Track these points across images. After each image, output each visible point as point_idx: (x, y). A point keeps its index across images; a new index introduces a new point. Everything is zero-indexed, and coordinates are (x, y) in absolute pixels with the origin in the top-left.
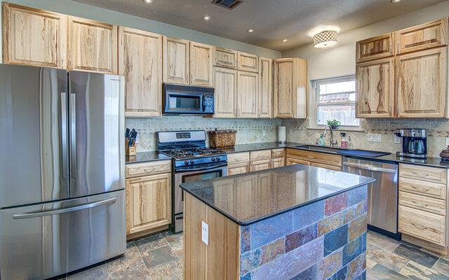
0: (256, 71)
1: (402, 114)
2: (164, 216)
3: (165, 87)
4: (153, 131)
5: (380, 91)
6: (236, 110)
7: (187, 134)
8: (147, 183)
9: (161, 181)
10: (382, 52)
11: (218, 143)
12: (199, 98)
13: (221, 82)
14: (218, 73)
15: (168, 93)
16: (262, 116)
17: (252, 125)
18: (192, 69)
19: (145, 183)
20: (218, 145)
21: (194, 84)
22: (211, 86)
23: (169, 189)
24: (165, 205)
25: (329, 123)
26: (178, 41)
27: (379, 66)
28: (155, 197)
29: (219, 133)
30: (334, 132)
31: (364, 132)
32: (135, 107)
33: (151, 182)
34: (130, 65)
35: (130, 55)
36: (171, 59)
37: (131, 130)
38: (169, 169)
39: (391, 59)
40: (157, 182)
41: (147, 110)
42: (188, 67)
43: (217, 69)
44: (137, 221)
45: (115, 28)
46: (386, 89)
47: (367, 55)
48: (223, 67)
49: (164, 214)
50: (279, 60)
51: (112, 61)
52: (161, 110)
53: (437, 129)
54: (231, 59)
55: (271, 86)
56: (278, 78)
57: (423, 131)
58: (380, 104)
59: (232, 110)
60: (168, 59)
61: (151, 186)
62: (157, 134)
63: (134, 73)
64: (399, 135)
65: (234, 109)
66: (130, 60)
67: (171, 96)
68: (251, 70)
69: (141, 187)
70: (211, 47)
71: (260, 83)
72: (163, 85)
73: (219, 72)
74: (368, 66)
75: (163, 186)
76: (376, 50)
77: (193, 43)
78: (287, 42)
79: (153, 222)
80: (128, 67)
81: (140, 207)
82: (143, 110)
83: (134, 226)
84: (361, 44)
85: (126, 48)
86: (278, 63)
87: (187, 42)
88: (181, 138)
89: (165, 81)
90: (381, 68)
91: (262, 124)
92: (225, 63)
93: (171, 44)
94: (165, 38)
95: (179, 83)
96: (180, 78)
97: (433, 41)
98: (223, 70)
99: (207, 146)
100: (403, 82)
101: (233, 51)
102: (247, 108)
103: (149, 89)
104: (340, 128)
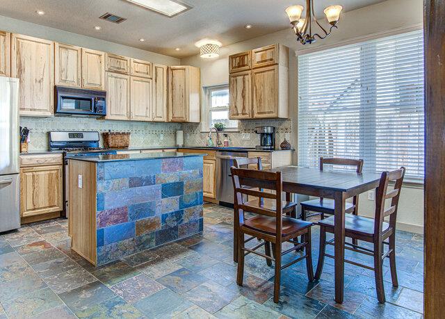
0: (149, 77)
1: (256, 116)
2: (56, 204)
3: (56, 89)
4: (45, 131)
5: (244, 97)
6: (129, 113)
7: (80, 135)
8: (40, 173)
9: (53, 172)
10: (244, 66)
11: (111, 143)
12: (90, 100)
13: (113, 87)
14: (110, 78)
15: (60, 95)
16: (156, 119)
17: (148, 128)
18: (83, 73)
19: (38, 173)
20: (111, 145)
21: (86, 86)
22: (103, 89)
23: (61, 179)
24: (56, 193)
25: (216, 126)
26: (71, 47)
27: (242, 77)
28: (47, 186)
29: (112, 134)
30: (220, 134)
31: (239, 132)
32: (28, 106)
33: (43, 173)
34: (22, 68)
35: (22, 60)
36: (63, 64)
37: (23, 128)
38: (61, 161)
39: (249, 72)
40: (48, 172)
41: (40, 110)
42: (80, 72)
43: (110, 74)
44: (30, 206)
45: (8, 35)
46: (247, 96)
47: (235, 67)
48: (115, 72)
49: (56, 201)
50: (172, 67)
51: (5, 64)
52: (53, 110)
53: (281, 127)
54: (123, 65)
55: (165, 92)
56: (172, 84)
57: (269, 128)
58: (244, 108)
59: (125, 113)
60: (60, 64)
61: (43, 176)
62: (49, 134)
63: (27, 75)
64: (256, 132)
65: (127, 112)
66: (22, 63)
67: (63, 98)
68: (145, 76)
69: (33, 176)
70: (103, 53)
71: (154, 89)
72: (55, 87)
73: (112, 76)
74: (236, 76)
75: (54, 176)
76: (241, 64)
77: (85, 50)
78: (180, 51)
79: (44, 208)
80: (21, 70)
81: (33, 194)
82: (35, 110)
83: (27, 210)
84: (232, 57)
85: (18, 53)
86: (172, 70)
87: (78, 48)
88: (74, 137)
89: (57, 84)
90: (244, 78)
91: (159, 128)
92: (118, 68)
93: (63, 50)
94: (57, 45)
95: (70, 85)
96: (72, 81)
97: (271, 60)
98: (115, 75)
99: (101, 146)
100: (256, 90)
101: (126, 58)
102: (141, 111)
103: (41, 90)
104: (225, 130)
